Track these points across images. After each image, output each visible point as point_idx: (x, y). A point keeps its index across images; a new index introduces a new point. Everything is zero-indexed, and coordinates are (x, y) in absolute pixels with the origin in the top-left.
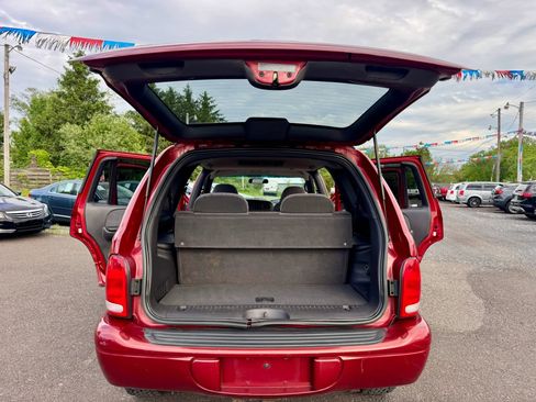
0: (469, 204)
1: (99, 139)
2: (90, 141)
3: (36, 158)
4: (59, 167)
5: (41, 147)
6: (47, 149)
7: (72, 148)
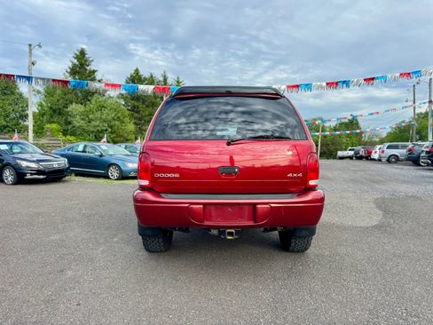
0: (389, 161)
1: (98, 114)
2: (90, 116)
3: (51, 130)
4: (68, 137)
5: (54, 122)
6: (59, 123)
7: (78, 122)
